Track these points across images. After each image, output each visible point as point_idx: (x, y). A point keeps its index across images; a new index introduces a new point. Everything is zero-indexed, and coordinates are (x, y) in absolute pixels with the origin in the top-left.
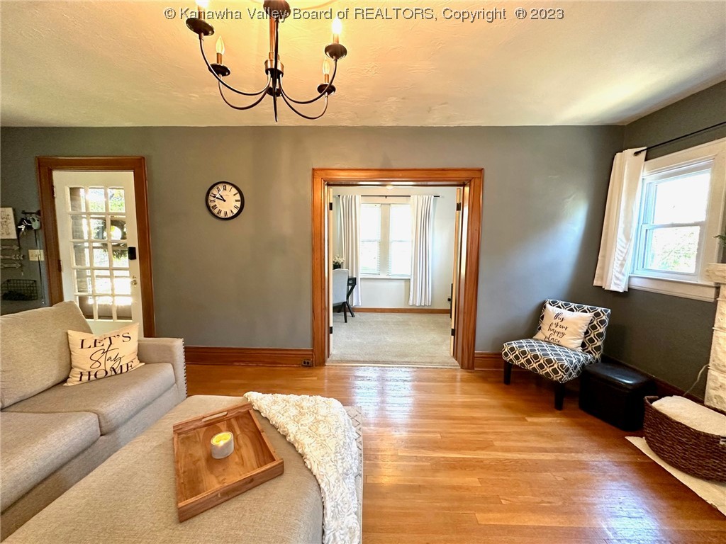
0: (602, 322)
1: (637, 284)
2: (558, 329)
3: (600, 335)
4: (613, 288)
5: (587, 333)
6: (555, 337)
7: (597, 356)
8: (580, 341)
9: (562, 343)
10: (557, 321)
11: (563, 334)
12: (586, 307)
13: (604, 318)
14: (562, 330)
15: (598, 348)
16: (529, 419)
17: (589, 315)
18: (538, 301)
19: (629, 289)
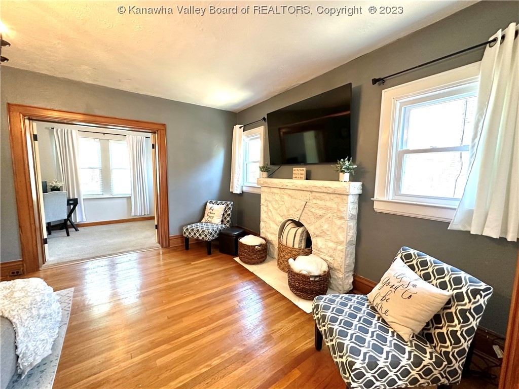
0: (229, 208)
1: (245, 189)
2: (211, 215)
3: (229, 215)
4: (235, 192)
5: (224, 215)
6: (209, 219)
7: (228, 226)
8: (221, 220)
9: (212, 222)
10: (211, 210)
11: (213, 217)
12: (224, 202)
13: (230, 206)
14: (213, 215)
15: (228, 222)
16: (192, 263)
17: (225, 205)
18: (204, 202)
19: (242, 192)
